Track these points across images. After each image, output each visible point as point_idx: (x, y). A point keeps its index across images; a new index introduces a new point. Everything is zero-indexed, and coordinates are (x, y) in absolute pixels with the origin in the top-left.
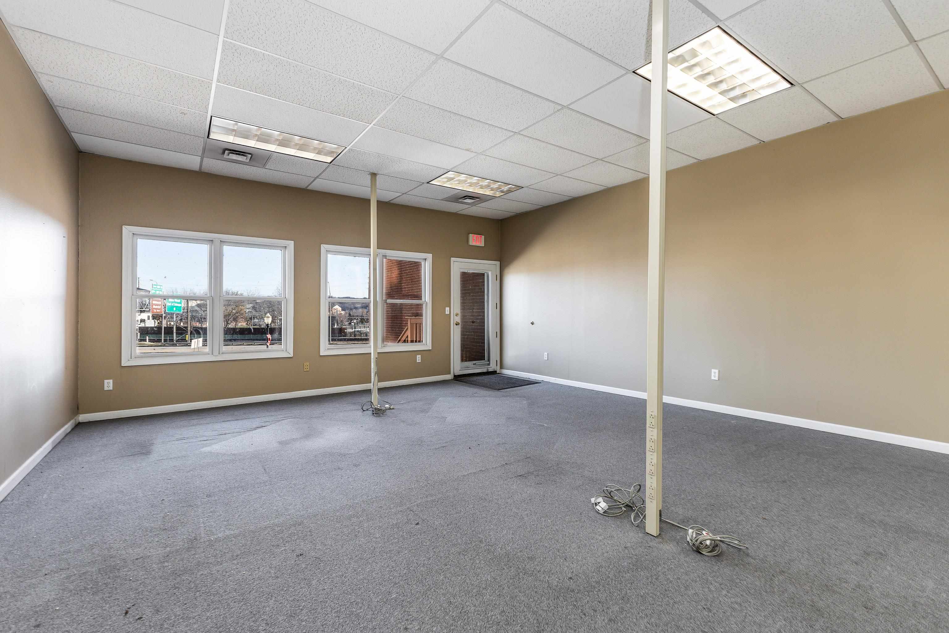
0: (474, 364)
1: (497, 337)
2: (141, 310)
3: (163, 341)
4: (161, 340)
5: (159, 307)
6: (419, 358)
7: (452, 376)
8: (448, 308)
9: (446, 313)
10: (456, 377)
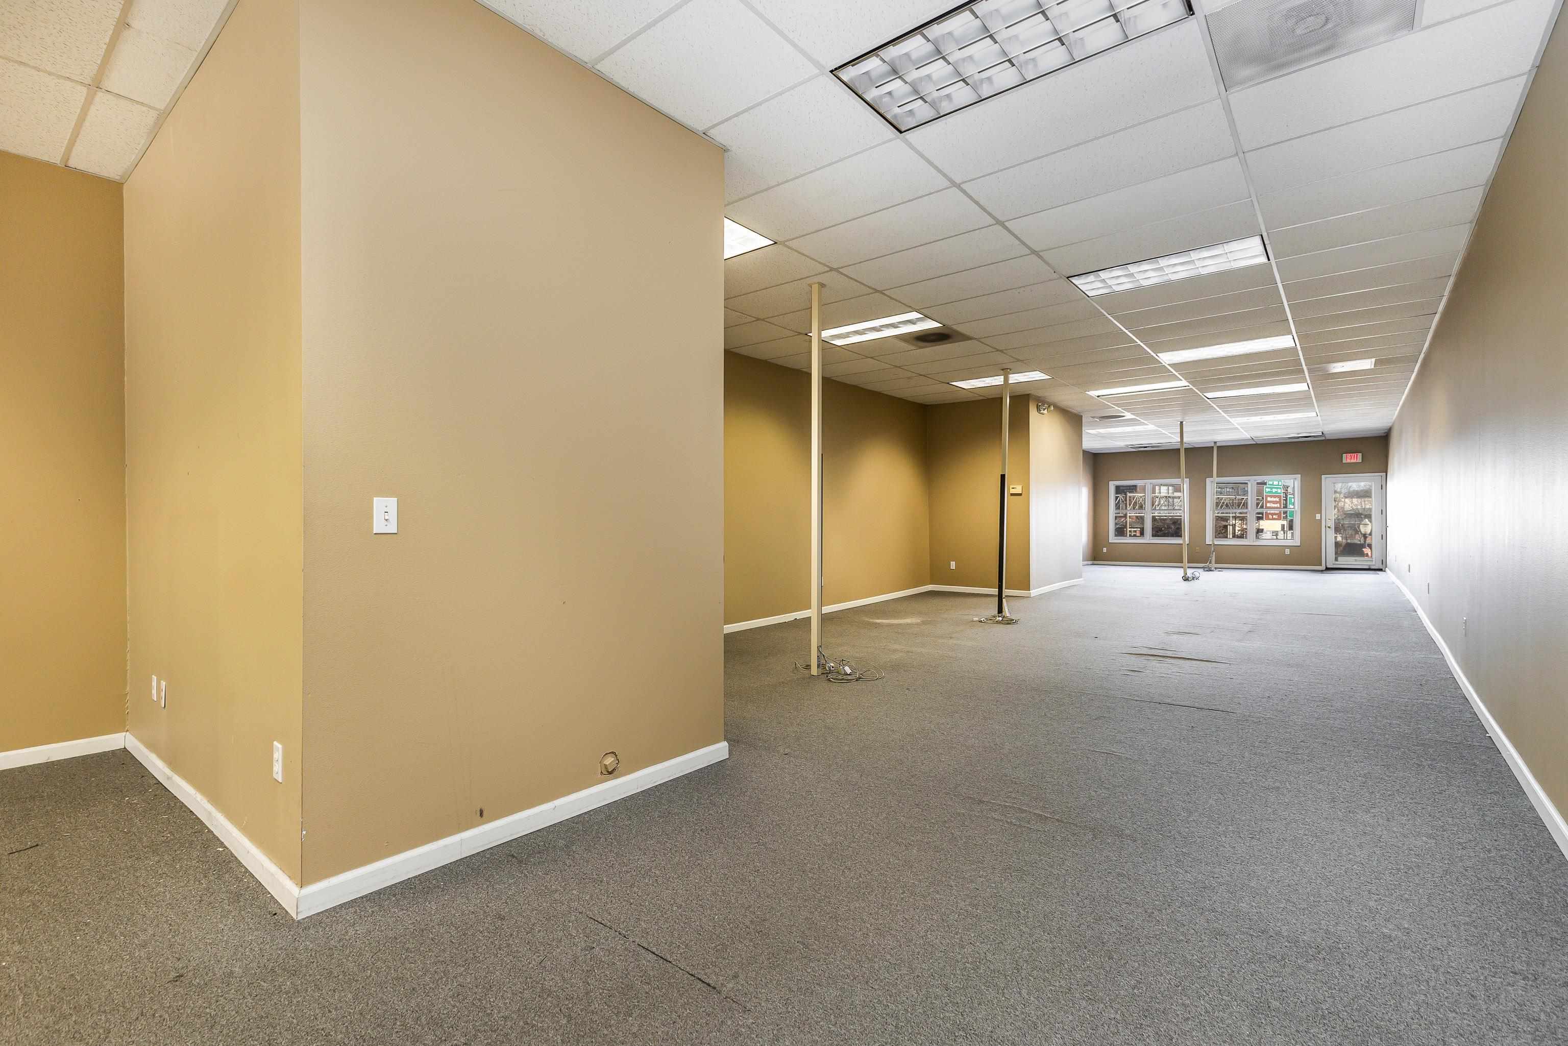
1: (1382, 539)
6: (1287, 551)
7: (1323, 567)
8: (1319, 515)
9: (1317, 518)
10: (1328, 569)
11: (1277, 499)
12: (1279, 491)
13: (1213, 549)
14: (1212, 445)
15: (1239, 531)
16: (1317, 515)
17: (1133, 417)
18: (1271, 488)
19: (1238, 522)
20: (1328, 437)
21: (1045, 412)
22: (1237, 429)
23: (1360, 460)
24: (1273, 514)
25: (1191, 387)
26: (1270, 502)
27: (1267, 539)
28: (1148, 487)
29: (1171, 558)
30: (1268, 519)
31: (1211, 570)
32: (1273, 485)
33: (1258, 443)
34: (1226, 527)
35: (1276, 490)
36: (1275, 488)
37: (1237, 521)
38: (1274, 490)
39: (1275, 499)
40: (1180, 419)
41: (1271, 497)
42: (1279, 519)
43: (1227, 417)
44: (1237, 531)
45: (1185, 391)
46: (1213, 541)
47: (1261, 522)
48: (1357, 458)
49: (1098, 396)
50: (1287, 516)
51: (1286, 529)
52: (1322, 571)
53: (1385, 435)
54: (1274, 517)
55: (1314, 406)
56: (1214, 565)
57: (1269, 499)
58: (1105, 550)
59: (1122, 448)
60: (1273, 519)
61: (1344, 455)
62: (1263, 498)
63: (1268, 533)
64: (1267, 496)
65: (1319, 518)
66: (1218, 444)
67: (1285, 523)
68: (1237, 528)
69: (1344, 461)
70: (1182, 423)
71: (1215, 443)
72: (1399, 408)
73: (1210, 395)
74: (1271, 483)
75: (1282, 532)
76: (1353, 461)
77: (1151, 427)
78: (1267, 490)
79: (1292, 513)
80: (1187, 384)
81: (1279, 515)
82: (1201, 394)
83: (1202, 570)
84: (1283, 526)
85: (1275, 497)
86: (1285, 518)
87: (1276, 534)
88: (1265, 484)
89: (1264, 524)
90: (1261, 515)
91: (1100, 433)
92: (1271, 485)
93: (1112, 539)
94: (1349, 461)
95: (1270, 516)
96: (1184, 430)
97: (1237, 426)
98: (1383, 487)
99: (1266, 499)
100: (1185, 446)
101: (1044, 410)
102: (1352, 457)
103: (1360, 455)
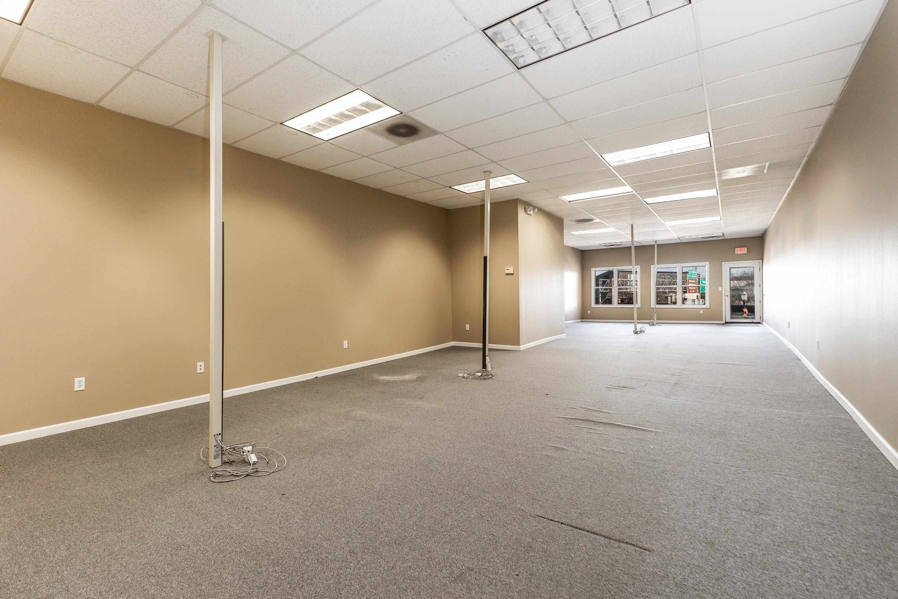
1: (760, 303)
5: (695, 288)
6: (701, 312)
7: (724, 323)
8: (721, 288)
9: (719, 290)
10: (726, 323)
11: (694, 281)
12: (695, 276)
13: (655, 311)
14: (654, 243)
15: (674, 299)
16: (720, 288)
17: (600, 221)
18: (691, 275)
20: (727, 237)
21: (531, 213)
22: (668, 230)
23: (746, 252)
24: (692, 290)
25: (634, 192)
26: (691, 283)
27: (688, 305)
28: (615, 272)
29: (627, 318)
30: (689, 292)
31: (654, 325)
32: (692, 273)
33: (683, 242)
34: (667, 297)
35: (694, 276)
36: (693, 275)
37: (673, 294)
38: (693, 276)
39: (693, 281)
40: (630, 222)
41: (691, 280)
42: (695, 292)
43: (661, 220)
44: (673, 300)
45: (631, 197)
46: (655, 306)
47: (686, 294)
48: (744, 251)
49: (569, 202)
50: (700, 291)
51: (699, 298)
52: (723, 324)
53: (762, 235)
54: (693, 291)
55: (719, 211)
56: (656, 321)
57: (690, 281)
58: (589, 312)
59: (597, 246)
60: (692, 292)
61: (736, 249)
62: (687, 281)
63: (690, 300)
64: (689, 280)
65: (721, 290)
66: (658, 243)
67: (699, 294)
68: (673, 298)
69: (736, 253)
70: (632, 225)
71: (656, 241)
72: (775, 213)
73: (649, 200)
74: (691, 272)
75: (697, 300)
76: (741, 253)
77: (612, 229)
78: (689, 276)
79: (704, 288)
80: (631, 190)
81: (695, 290)
82: (642, 200)
83: (648, 324)
84: (698, 296)
85: (693, 280)
86: (699, 292)
87: (694, 301)
88: (688, 273)
89: (687, 295)
90: (685, 291)
91: (581, 234)
92: (691, 273)
93: (593, 305)
94: (739, 253)
96: (634, 232)
97: (669, 228)
98: (761, 269)
99: (689, 281)
100: (635, 244)
101: (530, 211)
102: (741, 250)
103: (746, 248)
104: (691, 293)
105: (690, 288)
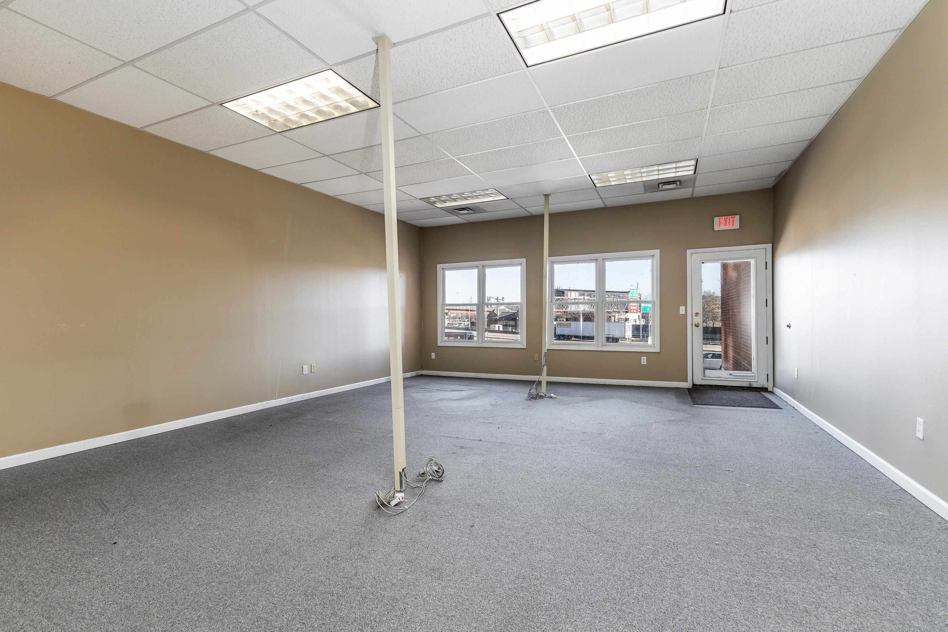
0: (731, 374)
1: (767, 343)
2: (626, 311)
3: (641, 337)
4: (640, 336)
5: (636, 308)
6: (644, 360)
7: (689, 384)
9: (681, 313)
10: (695, 387)
16: (681, 308)
19: (617, 315)
23: (737, 226)
24: (633, 310)
34: (610, 317)
42: (637, 312)
44: (616, 320)
48: (734, 223)
51: (640, 318)
53: (774, 186)
58: (433, 356)
61: (716, 219)
64: (630, 299)
65: (683, 313)
68: (616, 318)
69: (716, 228)
75: (638, 320)
76: (728, 228)
78: (630, 295)
81: (637, 310)
90: (627, 310)
94: (723, 228)
95: (632, 311)
98: (770, 263)
102: (726, 220)
103: (737, 218)
104: (632, 313)
105: (632, 308)
